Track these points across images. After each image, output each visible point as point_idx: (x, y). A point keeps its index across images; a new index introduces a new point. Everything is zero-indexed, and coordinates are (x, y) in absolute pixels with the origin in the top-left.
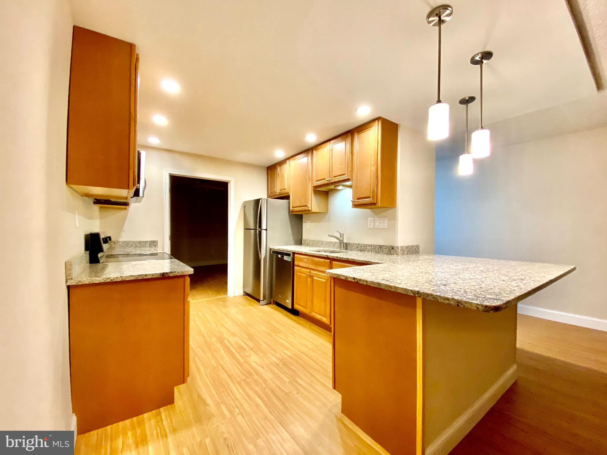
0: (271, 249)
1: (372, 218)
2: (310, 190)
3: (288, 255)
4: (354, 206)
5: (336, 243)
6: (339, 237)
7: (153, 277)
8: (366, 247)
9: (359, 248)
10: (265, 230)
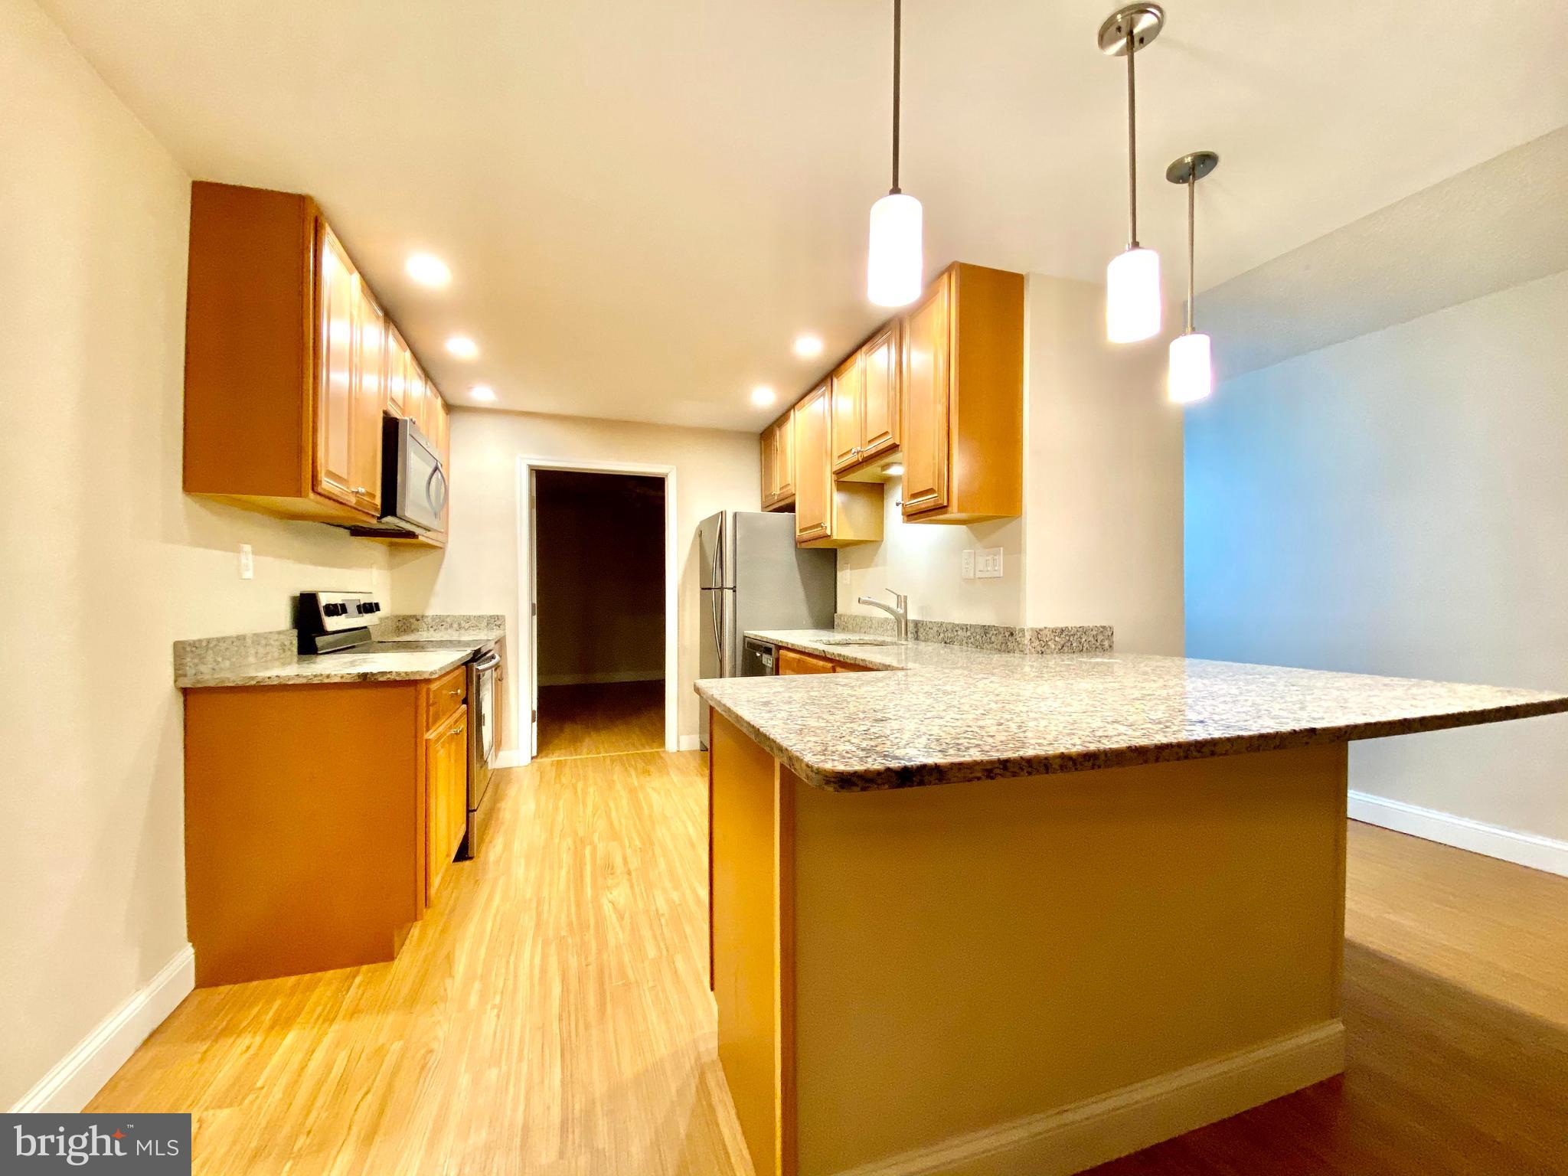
0: (745, 637)
1: (970, 549)
2: (829, 479)
3: (768, 651)
4: (906, 518)
5: (886, 619)
6: (893, 604)
7: (344, 680)
8: (957, 631)
9: (942, 635)
10: (729, 589)
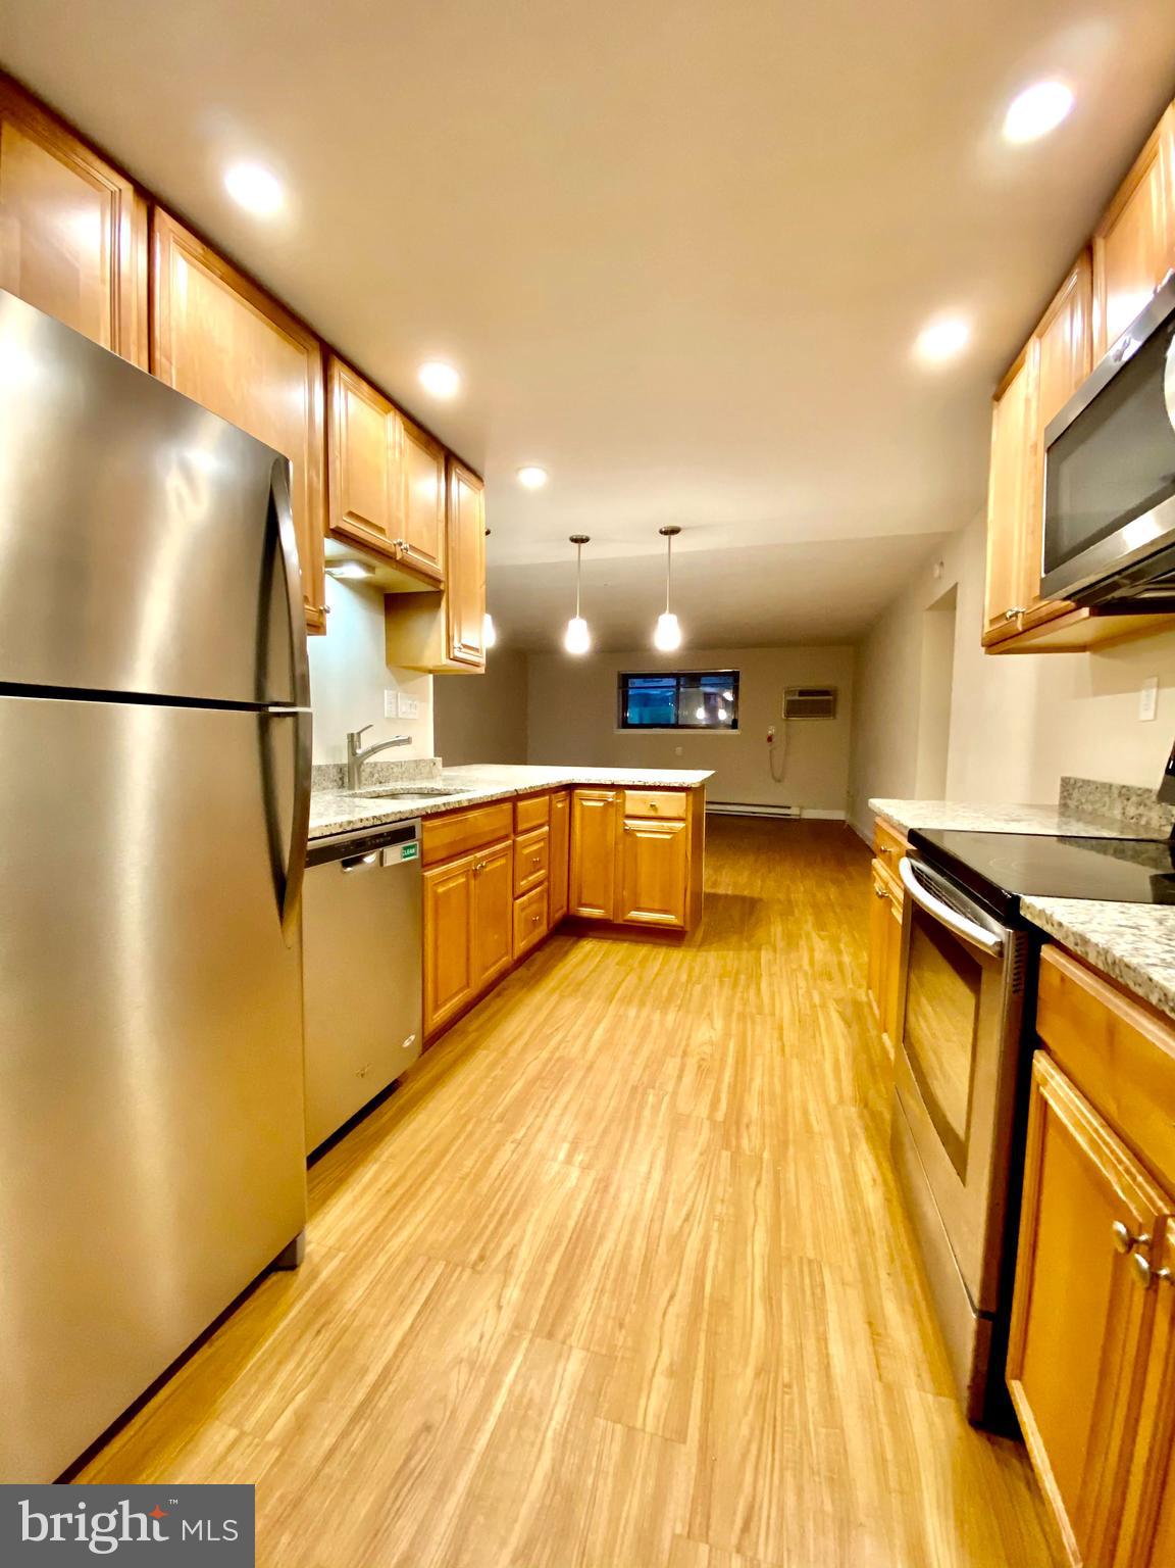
1: (392, 689)
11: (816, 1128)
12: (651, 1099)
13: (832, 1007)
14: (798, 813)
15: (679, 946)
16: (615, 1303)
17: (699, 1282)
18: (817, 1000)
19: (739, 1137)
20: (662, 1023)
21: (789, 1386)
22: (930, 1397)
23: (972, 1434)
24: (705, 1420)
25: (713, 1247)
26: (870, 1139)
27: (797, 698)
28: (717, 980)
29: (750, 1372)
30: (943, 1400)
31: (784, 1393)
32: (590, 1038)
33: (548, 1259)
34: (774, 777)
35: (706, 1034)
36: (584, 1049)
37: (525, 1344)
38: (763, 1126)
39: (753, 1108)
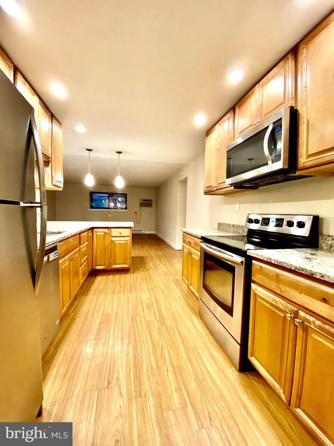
11: (181, 314)
12: (138, 319)
13: (172, 282)
14: (144, 232)
15: (128, 273)
16: (154, 379)
17: (172, 365)
18: (168, 281)
19: (165, 322)
20: (132, 297)
21: (203, 380)
22: (230, 369)
23: (240, 373)
24: (189, 398)
25: (171, 354)
26: (193, 313)
27: (143, 202)
28: (142, 281)
29: (193, 381)
30: (232, 368)
31: (203, 382)
32: (112, 306)
33: (130, 375)
34: (137, 223)
35: (145, 296)
36: (112, 310)
37: (134, 403)
38: (169, 317)
39: (165, 314)
